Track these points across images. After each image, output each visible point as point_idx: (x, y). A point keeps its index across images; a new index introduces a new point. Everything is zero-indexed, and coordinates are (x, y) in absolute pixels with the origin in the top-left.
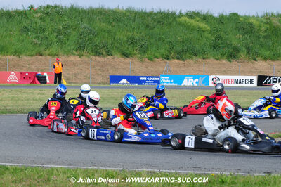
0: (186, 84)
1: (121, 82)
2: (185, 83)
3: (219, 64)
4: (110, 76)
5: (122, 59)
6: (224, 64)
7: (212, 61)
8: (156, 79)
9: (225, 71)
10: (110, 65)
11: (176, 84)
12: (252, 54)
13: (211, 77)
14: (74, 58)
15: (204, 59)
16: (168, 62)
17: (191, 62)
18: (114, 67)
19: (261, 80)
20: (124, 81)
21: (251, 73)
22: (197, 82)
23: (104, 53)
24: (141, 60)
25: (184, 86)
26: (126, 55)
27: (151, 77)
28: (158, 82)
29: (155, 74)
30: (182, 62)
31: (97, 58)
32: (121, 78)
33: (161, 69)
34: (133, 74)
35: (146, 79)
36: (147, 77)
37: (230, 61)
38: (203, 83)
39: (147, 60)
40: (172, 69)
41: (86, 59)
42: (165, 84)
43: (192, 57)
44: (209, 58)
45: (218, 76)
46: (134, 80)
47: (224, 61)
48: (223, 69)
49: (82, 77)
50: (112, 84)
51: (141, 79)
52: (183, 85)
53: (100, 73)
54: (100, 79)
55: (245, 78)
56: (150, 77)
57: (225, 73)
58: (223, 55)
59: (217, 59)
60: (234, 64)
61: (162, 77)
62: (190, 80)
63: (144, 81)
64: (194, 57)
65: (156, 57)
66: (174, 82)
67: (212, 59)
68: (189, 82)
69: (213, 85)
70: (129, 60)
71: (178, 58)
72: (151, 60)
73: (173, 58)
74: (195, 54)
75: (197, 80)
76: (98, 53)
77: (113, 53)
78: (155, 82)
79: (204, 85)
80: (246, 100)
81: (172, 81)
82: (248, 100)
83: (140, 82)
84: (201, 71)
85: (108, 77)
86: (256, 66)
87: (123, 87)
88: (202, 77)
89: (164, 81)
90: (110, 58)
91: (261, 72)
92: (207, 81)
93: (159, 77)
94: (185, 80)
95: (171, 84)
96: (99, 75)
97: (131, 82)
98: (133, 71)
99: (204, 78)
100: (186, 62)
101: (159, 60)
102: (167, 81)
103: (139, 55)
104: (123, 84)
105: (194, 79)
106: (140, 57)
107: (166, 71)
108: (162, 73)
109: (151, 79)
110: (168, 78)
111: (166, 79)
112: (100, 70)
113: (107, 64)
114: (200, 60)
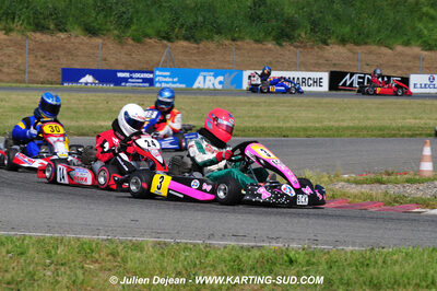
0: (201, 86)
1: (83, 80)
2: (199, 83)
3: (261, 49)
4: (63, 70)
5: (86, 39)
6: (270, 50)
7: (248, 44)
8: (143, 76)
10: (63, 49)
11: (183, 86)
12: (321, 33)
13: (246, 74)
15: (234, 40)
16: (169, 44)
17: (212, 45)
18: (69, 53)
19: (336, 80)
20: (89, 79)
21: (317, 67)
22: (220, 83)
23: (52, 26)
24: (120, 40)
25: (198, 88)
26: (91, 31)
27: (139, 72)
28: (151, 82)
29: (145, 67)
30: (194, 45)
31: (38, 36)
32: (83, 73)
33: (156, 58)
34: (104, 66)
35: (127, 75)
36: (131, 72)
37: (280, 45)
38: (232, 83)
39: (131, 42)
40: (176, 58)
41: (19, 37)
42: (163, 85)
43: (209, 38)
44: (242, 39)
47: (270, 45)
48: (268, 59)
49: (11, 70)
50: (66, 85)
51: (120, 75)
52: (195, 86)
53: (43, 62)
54: (43, 75)
55: (307, 75)
56: (135, 72)
58: (268, 34)
59: (257, 41)
60: (289, 51)
61: (157, 73)
62: (208, 78)
63: (126, 80)
64: (216, 37)
65: (146, 36)
66: (180, 82)
67: (248, 40)
68: (207, 81)
70: (97, 41)
71: (187, 39)
72: (137, 40)
73: (177, 38)
74: (219, 32)
75: (221, 78)
76: (40, 27)
77: (68, 27)
78: (145, 80)
79: (233, 88)
80: (310, 115)
81: (176, 79)
82: (316, 116)
83: (118, 82)
84: (228, 62)
85: (60, 71)
86: (326, 55)
87: (86, 89)
88: (231, 73)
89: (161, 79)
90: (62, 35)
91: (335, 64)
92: (239, 80)
93: (152, 72)
94: (200, 78)
95: (174, 86)
96: (41, 66)
97: (101, 81)
98: (105, 60)
99: (233, 76)
100: (201, 45)
101: (152, 41)
102: (168, 79)
103: (116, 32)
104: (86, 84)
105: (215, 76)
106: (118, 36)
107: (165, 62)
108: (157, 65)
109: (138, 75)
110: (168, 74)
111: (165, 77)
112: (43, 57)
113: (57, 48)
114: (227, 42)
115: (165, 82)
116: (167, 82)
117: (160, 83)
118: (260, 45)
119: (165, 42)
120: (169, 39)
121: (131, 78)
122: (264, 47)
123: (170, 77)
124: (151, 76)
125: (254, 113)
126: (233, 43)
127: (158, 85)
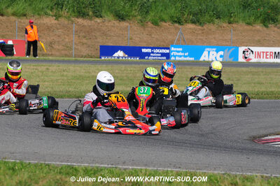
0: (206, 59)
1: (116, 55)
2: (205, 57)
3: (251, 30)
4: (101, 47)
5: (116, 23)
6: (258, 31)
7: (241, 26)
8: (161, 51)
9: (259, 41)
10: (99, 30)
11: (192, 59)
13: (241, 49)
14: (49, 21)
15: (229, 23)
16: (180, 27)
17: (211, 26)
18: (104, 34)
20: (120, 53)
22: (221, 56)
23: (91, 13)
24: (142, 23)
25: (204, 60)
26: (121, 17)
27: (158, 48)
28: (168, 56)
29: (162, 44)
30: (200, 27)
31: (80, 20)
32: (115, 49)
33: (170, 37)
34: (132, 45)
35: (149, 50)
36: (152, 48)
37: (267, 27)
38: (230, 57)
39: (150, 25)
40: (186, 37)
41: (66, 22)
42: (177, 58)
43: (211, 21)
44: (236, 22)
45: (252, 48)
46: (133, 51)
47: (259, 27)
48: (257, 38)
49: (61, 47)
50: (103, 58)
51: (144, 50)
52: (202, 59)
53: (85, 41)
54: (85, 51)
56: (155, 48)
57: (260, 44)
58: (257, 18)
59: (248, 24)
60: (273, 31)
61: (173, 49)
62: (211, 53)
63: (148, 54)
64: (216, 21)
65: (163, 20)
66: (190, 56)
67: (241, 23)
68: (211, 55)
69: (244, 60)
70: (124, 24)
71: (193, 22)
72: (155, 23)
73: (186, 22)
74: (218, 17)
75: (221, 53)
76: (81, 14)
77: (103, 14)
78: (163, 55)
79: (231, 60)
81: (186, 54)
83: (143, 56)
84: (226, 40)
85: (98, 48)
87: (118, 62)
88: (229, 49)
89: (175, 53)
90: (99, 20)
92: (235, 54)
93: (168, 48)
94: (205, 53)
95: (185, 59)
96: (83, 44)
97: (130, 55)
98: (131, 39)
99: (231, 50)
100: (204, 27)
101: (167, 24)
102: (180, 54)
103: (139, 17)
104: (118, 57)
105: (217, 52)
106: (140, 20)
107: (178, 40)
108: (172, 43)
109: (157, 51)
110: (181, 49)
111: (178, 52)
112: (85, 37)
113: (95, 30)
114: (224, 25)
115: (178, 56)
116: (181, 56)
117: (175, 56)
118: (251, 27)
119: (177, 25)
120: (179, 23)
121: (153, 53)
122: (254, 28)
123: (182, 52)
124: (168, 51)
125: (256, 80)
126: (229, 25)
127: (173, 58)
